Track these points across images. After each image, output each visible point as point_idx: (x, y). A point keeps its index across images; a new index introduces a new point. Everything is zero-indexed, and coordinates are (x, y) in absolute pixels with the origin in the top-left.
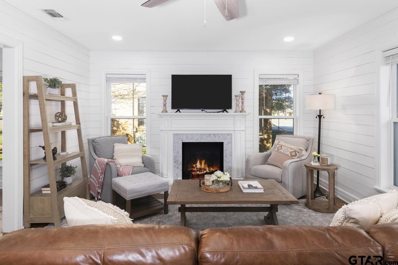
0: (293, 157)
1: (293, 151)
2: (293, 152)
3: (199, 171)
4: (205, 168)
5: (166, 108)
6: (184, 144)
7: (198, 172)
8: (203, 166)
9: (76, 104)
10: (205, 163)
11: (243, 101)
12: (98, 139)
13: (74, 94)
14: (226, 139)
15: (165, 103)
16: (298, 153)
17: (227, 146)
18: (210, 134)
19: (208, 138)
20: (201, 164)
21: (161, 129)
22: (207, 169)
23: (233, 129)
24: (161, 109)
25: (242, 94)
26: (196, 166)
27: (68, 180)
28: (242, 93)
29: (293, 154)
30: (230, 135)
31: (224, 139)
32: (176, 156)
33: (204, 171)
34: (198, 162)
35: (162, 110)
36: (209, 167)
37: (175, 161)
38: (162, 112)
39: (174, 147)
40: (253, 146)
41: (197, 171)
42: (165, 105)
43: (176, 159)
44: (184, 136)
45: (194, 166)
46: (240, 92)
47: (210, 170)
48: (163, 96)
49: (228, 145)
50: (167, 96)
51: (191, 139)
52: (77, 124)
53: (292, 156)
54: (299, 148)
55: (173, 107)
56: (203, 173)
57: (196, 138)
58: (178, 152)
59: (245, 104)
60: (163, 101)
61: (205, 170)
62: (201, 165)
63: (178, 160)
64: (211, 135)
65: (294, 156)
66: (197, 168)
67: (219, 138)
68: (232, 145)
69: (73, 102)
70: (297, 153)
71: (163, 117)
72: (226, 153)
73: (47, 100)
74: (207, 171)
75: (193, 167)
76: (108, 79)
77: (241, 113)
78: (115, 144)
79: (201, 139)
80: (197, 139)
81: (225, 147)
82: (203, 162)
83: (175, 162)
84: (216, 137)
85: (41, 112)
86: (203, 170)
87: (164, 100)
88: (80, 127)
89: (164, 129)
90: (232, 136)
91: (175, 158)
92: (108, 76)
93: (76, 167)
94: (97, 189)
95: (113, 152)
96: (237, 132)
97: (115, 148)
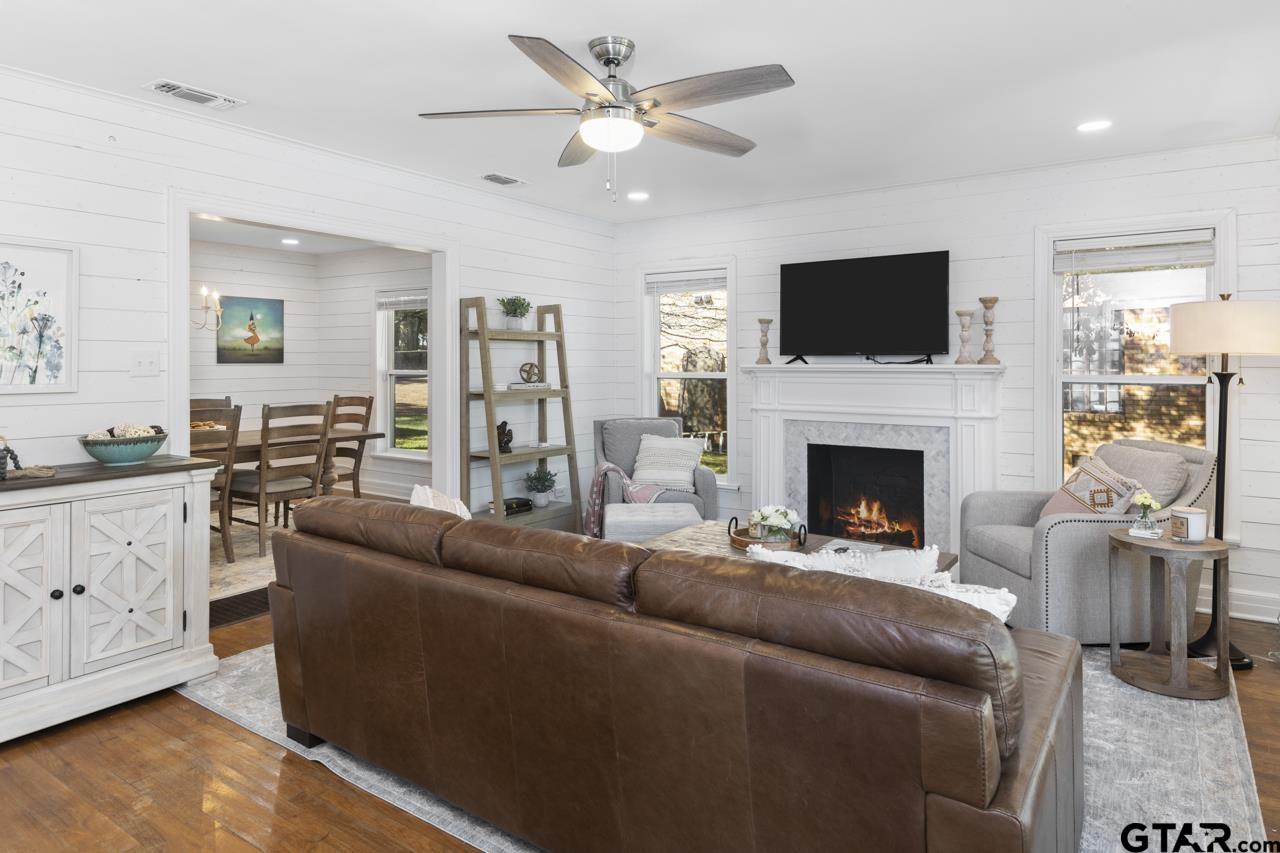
0: (1099, 509)
1: (1103, 488)
2: (1101, 492)
3: (866, 527)
4: (881, 522)
5: (767, 353)
6: (813, 449)
7: (863, 529)
8: (875, 516)
9: (560, 347)
10: (880, 511)
11: (989, 328)
12: (611, 423)
13: (558, 325)
14: (932, 443)
15: (764, 338)
16: (1120, 496)
17: (933, 463)
18: (883, 426)
19: (878, 436)
20: (870, 510)
21: (754, 407)
22: (887, 525)
23: (951, 413)
24: (756, 354)
25: (987, 308)
26: (858, 513)
27: (541, 499)
28: (988, 303)
29: (1101, 498)
30: (945, 430)
31: (925, 443)
32: (790, 478)
33: (877, 529)
34: (863, 504)
35: (758, 356)
36: (890, 522)
37: (790, 492)
38: (757, 363)
39: (787, 454)
40: (1033, 470)
41: (860, 526)
42: (764, 344)
43: (792, 486)
44: (812, 429)
45: (853, 512)
46: (982, 300)
47: (894, 529)
48: (761, 321)
49: (937, 461)
50: (770, 322)
51: (829, 437)
52: (562, 387)
53: (1094, 504)
54: (1125, 479)
55: (784, 351)
56: (874, 531)
57: (844, 435)
58: (797, 470)
59: (995, 338)
60: (760, 334)
61: (880, 525)
62: (871, 514)
63: (796, 490)
64: (886, 428)
65: (1101, 505)
66: (859, 518)
67: (909, 437)
68: (948, 461)
69: (555, 343)
70: (1114, 496)
71: (758, 375)
72: (931, 483)
73: (491, 339)
74: (886, 528)
75: (850, 515)
76: (650, 286)
77: (980, 366)
78: (645, 436)
79: (857, 438)
80: (846, 437)
81: (929, 466)
82: (876, 507)
83: (791, 494)
84: (901, 435)
85: (482, 363)
86: (874, 526)
87: (762, 331)
88: (567, 393)
89: (760, 407)
90: (948, 434)
91: (790, 485)
92: (651, 279)
93: (556, 474)
94: (592, 526)
95: (637, 454)
96: (965, 422)
97: (643, 442)
